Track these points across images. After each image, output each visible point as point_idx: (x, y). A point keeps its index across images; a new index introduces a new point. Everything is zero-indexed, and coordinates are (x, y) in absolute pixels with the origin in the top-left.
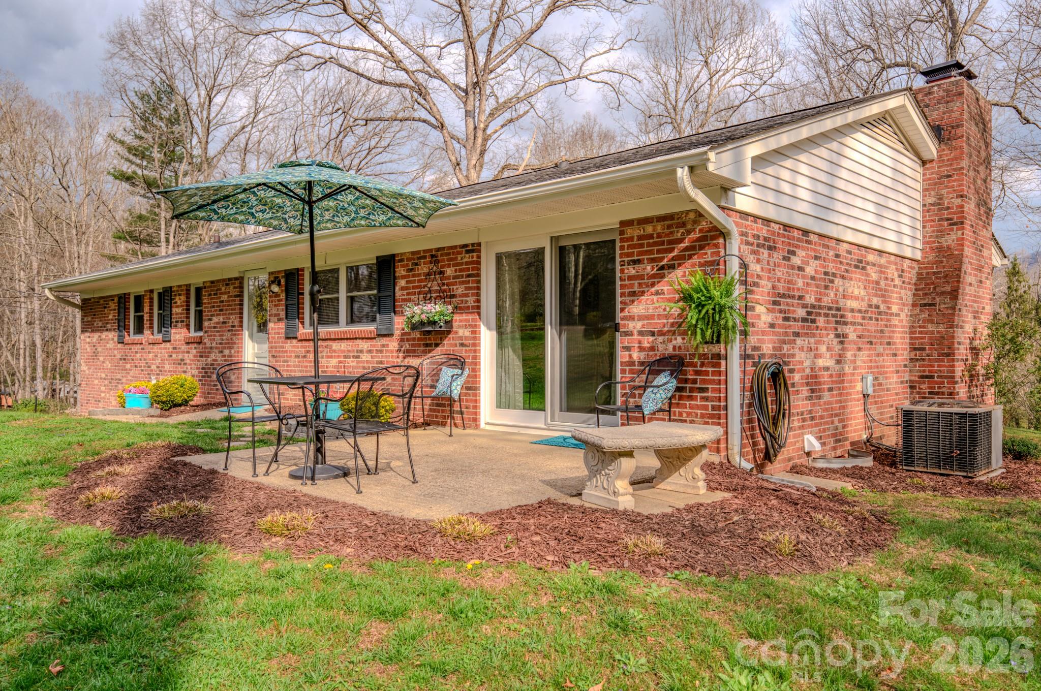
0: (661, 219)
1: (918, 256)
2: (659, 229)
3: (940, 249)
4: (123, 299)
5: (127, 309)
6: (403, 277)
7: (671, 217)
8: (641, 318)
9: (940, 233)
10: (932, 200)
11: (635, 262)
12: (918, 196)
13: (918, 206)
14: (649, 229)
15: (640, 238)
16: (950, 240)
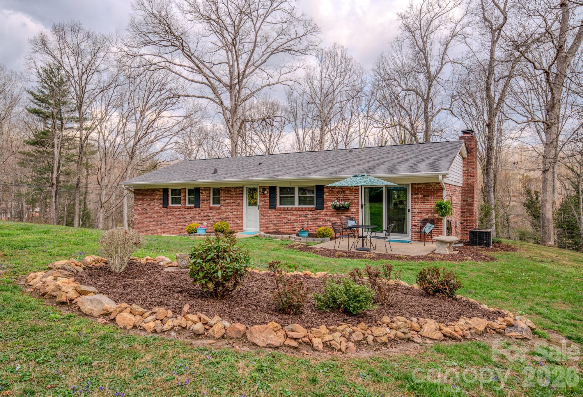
0: (424, 184)
1: (461, 185)
2: (424, 186)
3: (468, 184)
4: (165, 191)
5: (168, 195)
6: (327, 192)
7: (428, 183)
8: (418, 209)
9: (468, 179)
10: (465, 169)
11: (416, 194)
12: (462, 168)
13: (462, 171)
14: (421, 186)
15: (418, 188)
16: (471, 181)
